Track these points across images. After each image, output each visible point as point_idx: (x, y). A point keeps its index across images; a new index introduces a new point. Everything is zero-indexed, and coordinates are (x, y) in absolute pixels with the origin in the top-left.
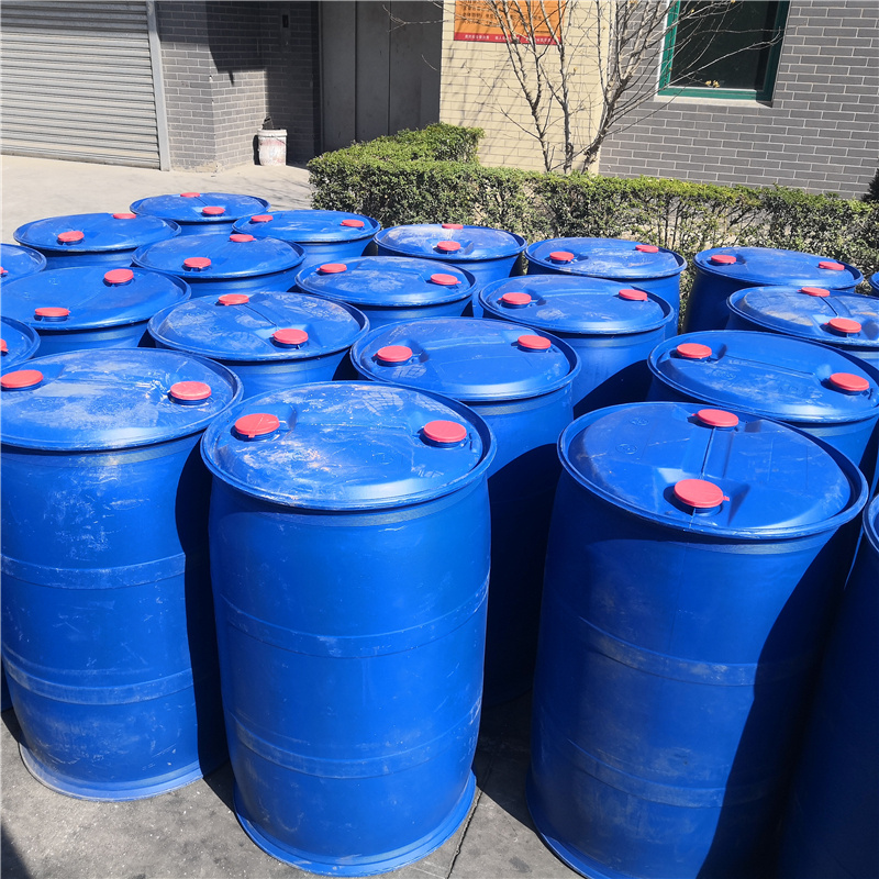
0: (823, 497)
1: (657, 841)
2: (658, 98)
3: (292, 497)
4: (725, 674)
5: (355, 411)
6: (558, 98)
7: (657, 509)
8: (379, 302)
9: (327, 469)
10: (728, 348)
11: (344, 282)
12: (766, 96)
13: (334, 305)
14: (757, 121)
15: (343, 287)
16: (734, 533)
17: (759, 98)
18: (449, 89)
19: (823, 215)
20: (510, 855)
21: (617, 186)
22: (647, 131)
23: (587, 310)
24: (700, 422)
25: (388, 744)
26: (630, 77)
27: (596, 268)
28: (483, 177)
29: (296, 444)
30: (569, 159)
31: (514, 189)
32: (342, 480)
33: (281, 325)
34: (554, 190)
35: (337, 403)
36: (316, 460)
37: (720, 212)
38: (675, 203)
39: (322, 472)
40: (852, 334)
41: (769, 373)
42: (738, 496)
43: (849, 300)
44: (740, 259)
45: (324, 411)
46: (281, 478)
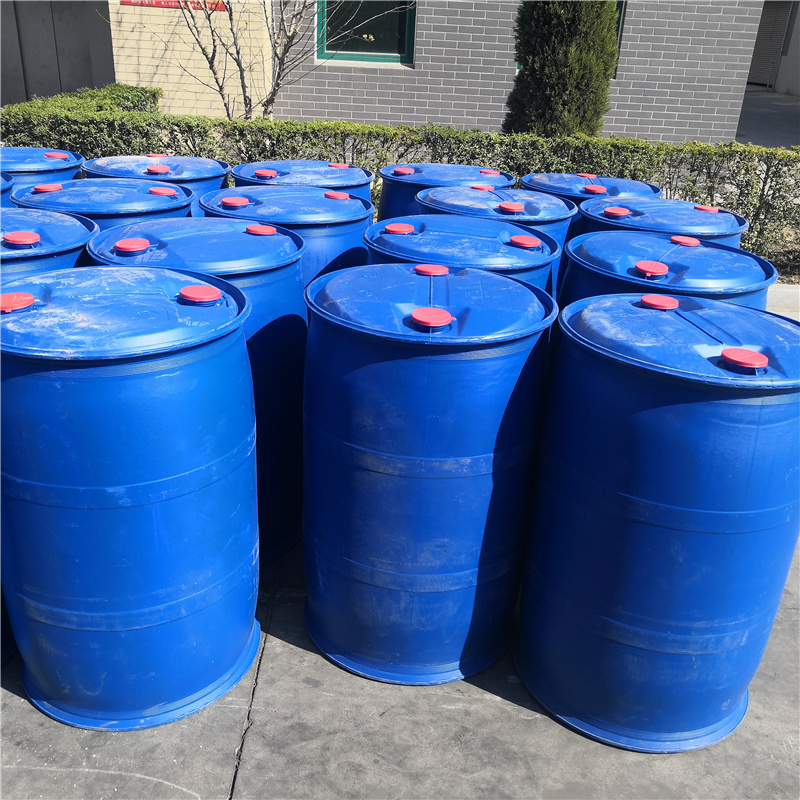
0: (526, 310)
1: (429, 628)
2: (318, 62)
3: (66, 351)
4: (470, 466)
5: (109, 284)
6: (231, 54)
7: (401, 331)
8: (104, 210)
9: (96, 327)
10: (427, 225)
11: (64, 196)
12: (408, 59)
13: (60, 215)
14: (404, 81)
15: (64, 200)
16: (466, 340)
17: (403, 61)
18: (122, 52)
19: (472, 145)
20: (302, 676)
21: (299, 127)
22: (311, 91)
23: (301, 206)
24: (419, 273)
25: (183, 587)
26: (295, 33)
27: (299, 181)
28: (173, 124)
29: (58, 311)
30: (249, 111)
31: (204, 134)
32: (114, 334)
33: (8, 230)
34: (242, 134)
35: (88, 280)
36: (83, 321)
37: (388, 148)
38: (350, 141)
39: (92, 329)
40: (518, 213)
41: (464, 238)
42: (462, 317)
43: (511, 191)
44: (417, 170)
45: (78, 286)
46: (51, 338)
